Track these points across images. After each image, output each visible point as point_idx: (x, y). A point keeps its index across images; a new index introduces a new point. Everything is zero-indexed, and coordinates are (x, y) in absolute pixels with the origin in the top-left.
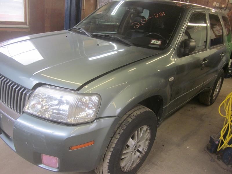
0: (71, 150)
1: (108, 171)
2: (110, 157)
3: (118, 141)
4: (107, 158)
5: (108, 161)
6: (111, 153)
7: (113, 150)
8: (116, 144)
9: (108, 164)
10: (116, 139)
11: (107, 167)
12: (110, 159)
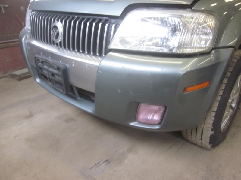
0: (186, 92)
1: (212, 128)
2: (217, 109)
3: (226, 87)
4: (213, 110)
5: (214, 114)
6: (218, 103)
7: (221, 99)
8: (224, 90)
9: (213, 118)
10: (224, 84)
11: (212, 122)
12: (216, 111)
